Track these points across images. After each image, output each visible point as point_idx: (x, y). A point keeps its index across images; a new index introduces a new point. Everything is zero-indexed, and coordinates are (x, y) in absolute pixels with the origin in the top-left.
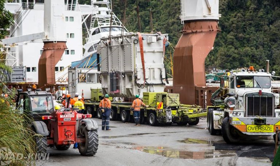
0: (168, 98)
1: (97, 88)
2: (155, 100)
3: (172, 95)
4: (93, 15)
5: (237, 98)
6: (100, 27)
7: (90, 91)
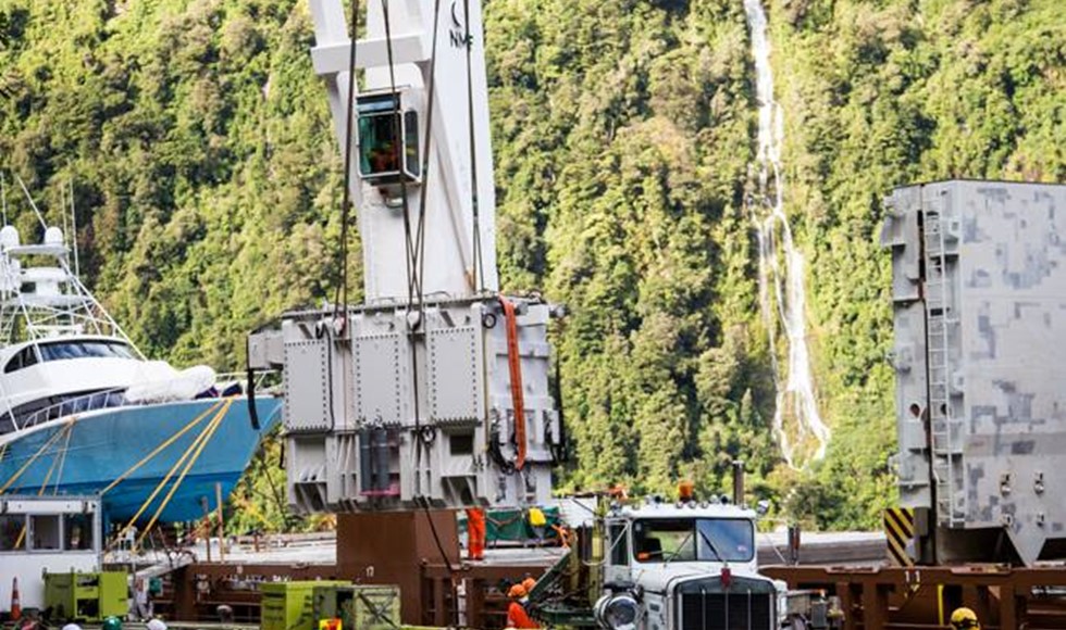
0: (359, 603)
1: (68, 571)
2: (310, 610)
3: (374, 591)
4: (7, 298)
5: (639, 599)
6: (35, 342)
7: (43, 582)
